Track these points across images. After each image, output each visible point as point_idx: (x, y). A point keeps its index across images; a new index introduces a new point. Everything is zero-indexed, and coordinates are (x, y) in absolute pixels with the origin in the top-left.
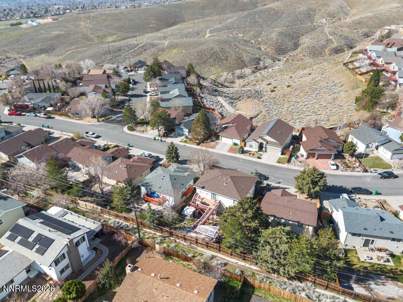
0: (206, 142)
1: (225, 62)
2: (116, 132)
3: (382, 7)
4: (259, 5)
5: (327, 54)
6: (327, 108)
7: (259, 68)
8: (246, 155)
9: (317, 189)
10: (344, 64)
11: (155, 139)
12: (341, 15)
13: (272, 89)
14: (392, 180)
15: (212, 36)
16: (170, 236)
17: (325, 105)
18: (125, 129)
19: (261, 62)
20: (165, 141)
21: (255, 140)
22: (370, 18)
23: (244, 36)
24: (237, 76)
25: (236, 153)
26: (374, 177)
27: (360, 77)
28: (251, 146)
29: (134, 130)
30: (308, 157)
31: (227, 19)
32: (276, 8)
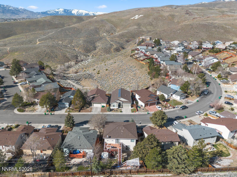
0: (84, 109)
1: (56, 58)
2: (9, 115)
3: (131, 28)
4: (66, 25)
5: (113, 51)
6: (134, 79)
7: (78, 61)
8: (113, 112)
9: (165, 121)
10: (131, 56)
11: (46, 114)
12: (113, 31)
13: (98, 72)
14: (186, 110)
15: (42, 43)
16: (111, 175)
17: (132, 78)
18: (16, 111)
19: (79, 58)
20: (54, 114)
21: (116, 102)
22: (127, 33)
23: (62, 43)
24: (67, 66)
25: (107, 112)
26: (179, 110)
27: (142, 62)
28: (114, 106)
29: (25, 111)
30: (145, 106)
31: (48, 33)
32: (77, 27)
